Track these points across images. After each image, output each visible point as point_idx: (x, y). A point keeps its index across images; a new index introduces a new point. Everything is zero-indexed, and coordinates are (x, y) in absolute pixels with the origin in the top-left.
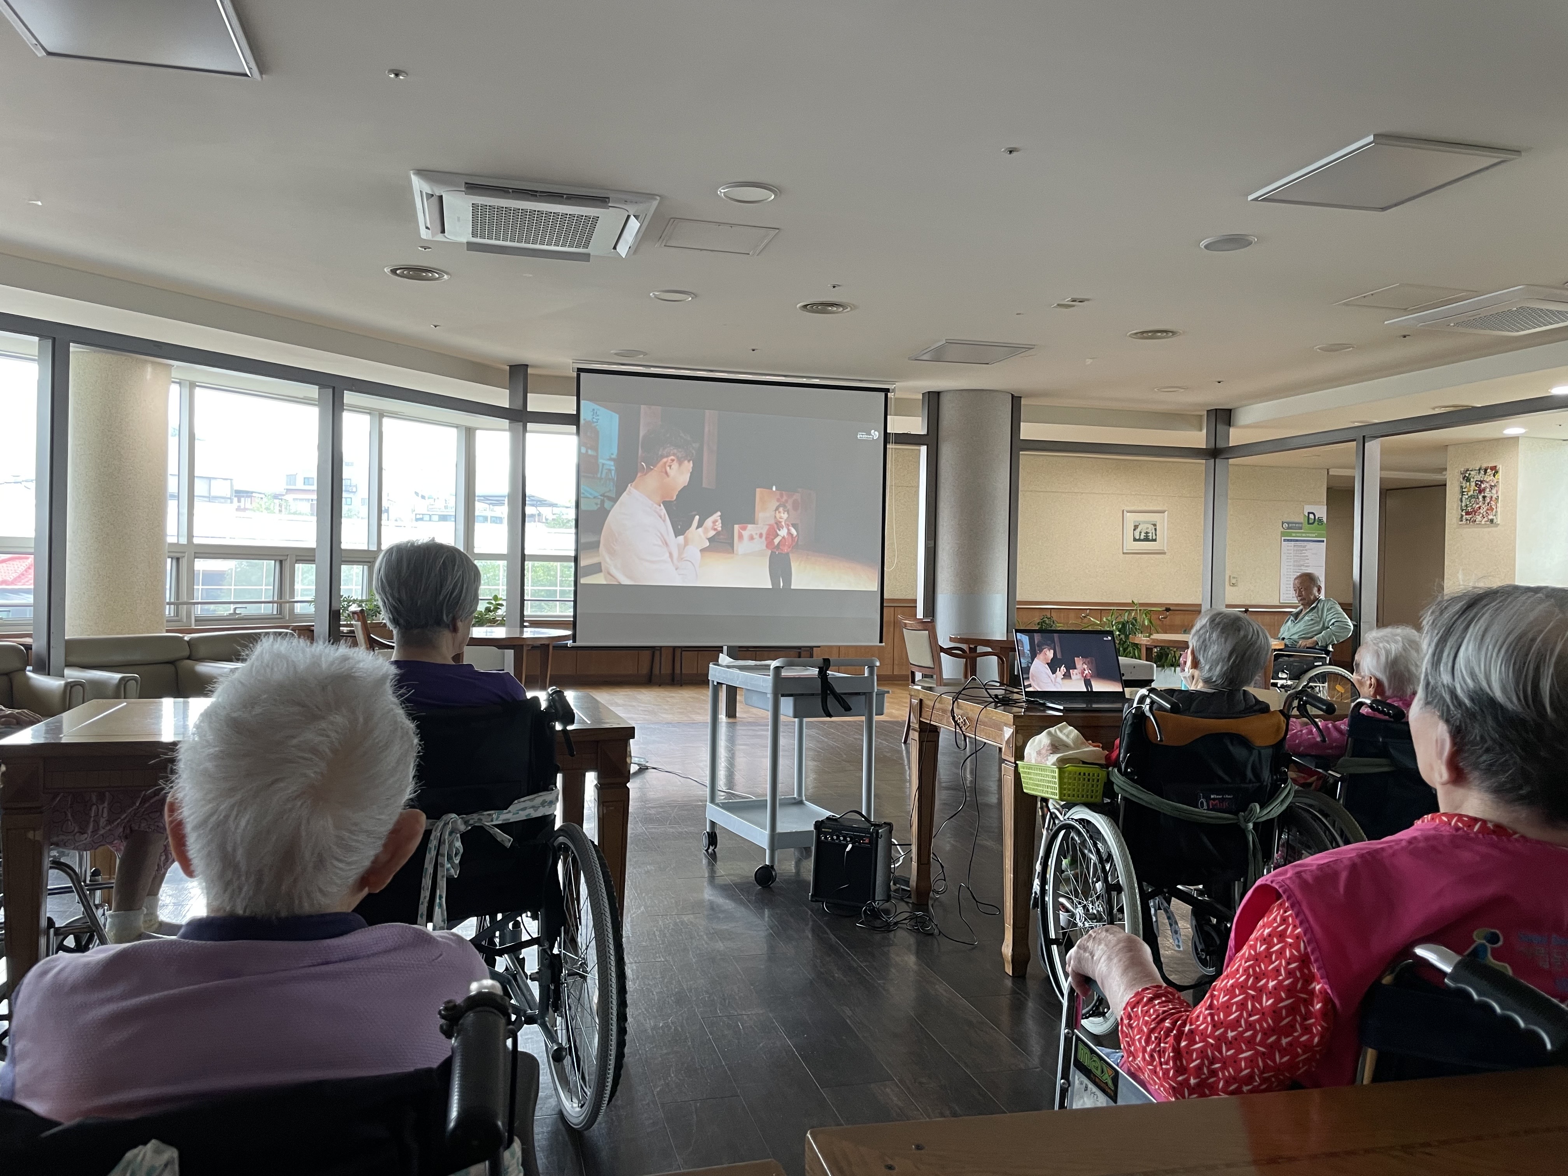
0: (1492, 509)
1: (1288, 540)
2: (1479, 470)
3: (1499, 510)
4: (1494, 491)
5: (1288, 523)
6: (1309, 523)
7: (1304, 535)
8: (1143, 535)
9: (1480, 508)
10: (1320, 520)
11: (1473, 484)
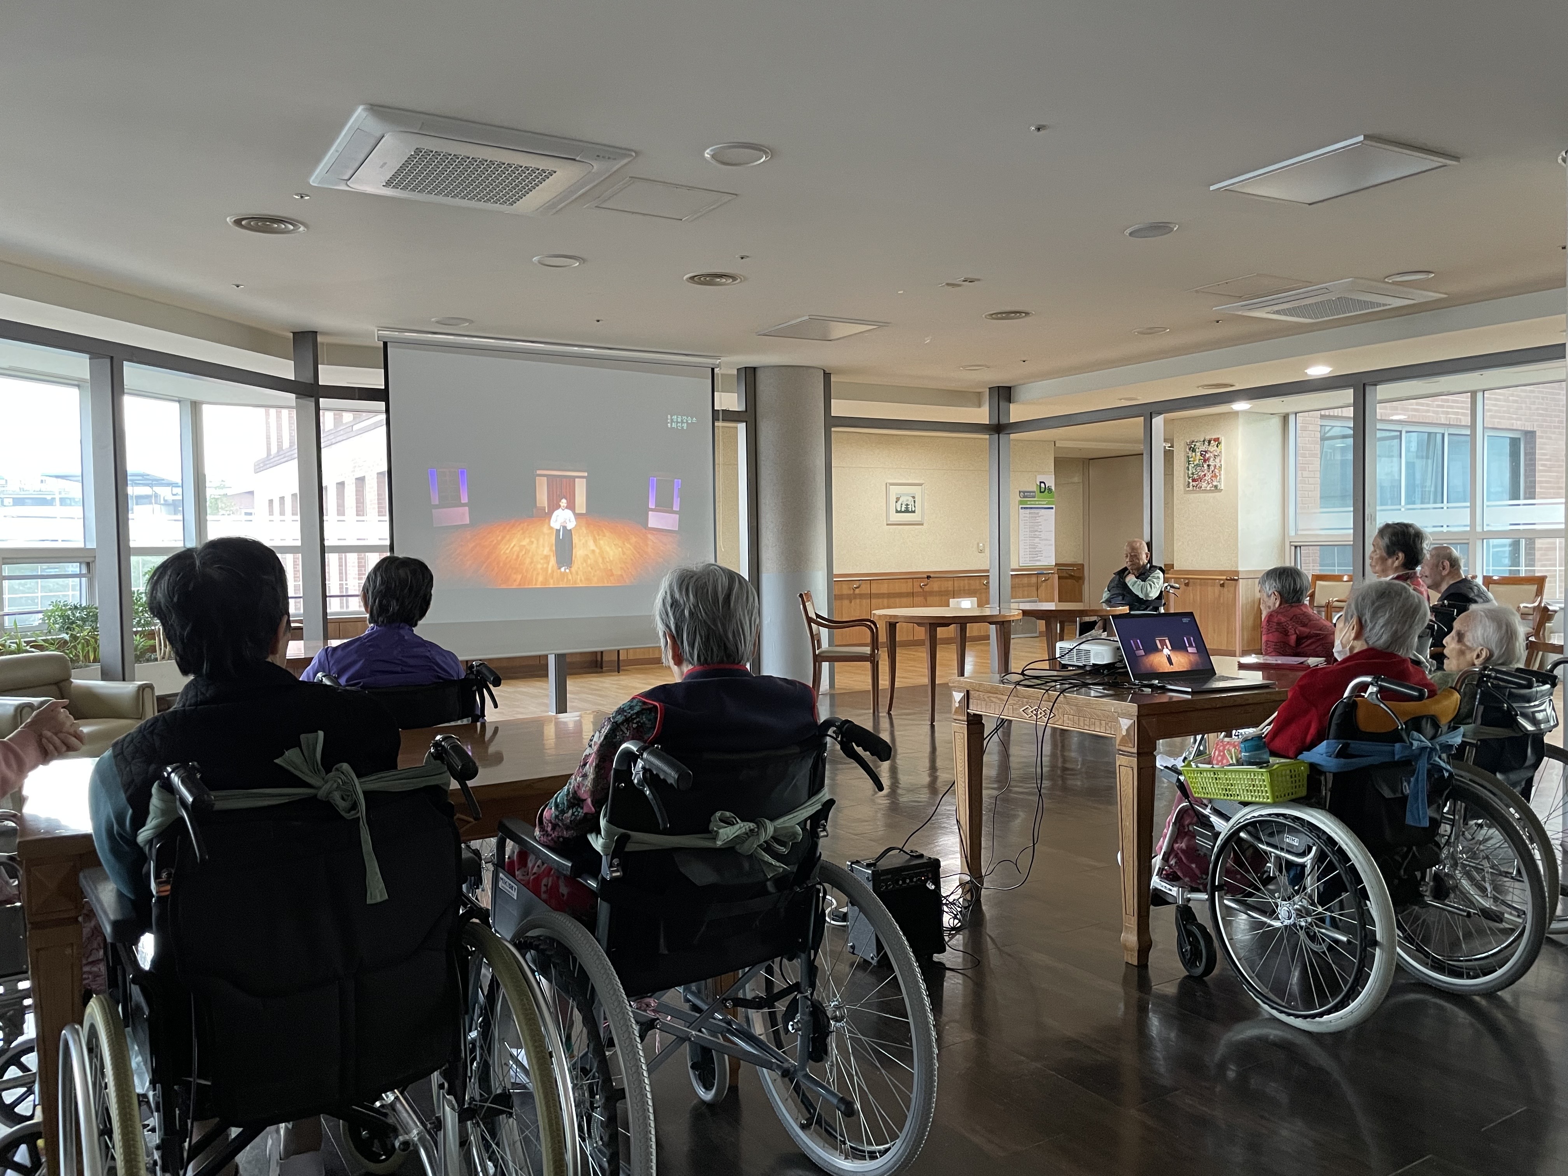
0: (1216, 476)
1: (1025, 508)
2: (1204, 441)
3: (1222, 477)
4: (1217, 460)
5: (1024, 492)
6: (1041, 492)
7: (1037, 503)
8: (904, 506)
9: (1205, 475)
10: (1050, 489)
11: (1199, 454)
